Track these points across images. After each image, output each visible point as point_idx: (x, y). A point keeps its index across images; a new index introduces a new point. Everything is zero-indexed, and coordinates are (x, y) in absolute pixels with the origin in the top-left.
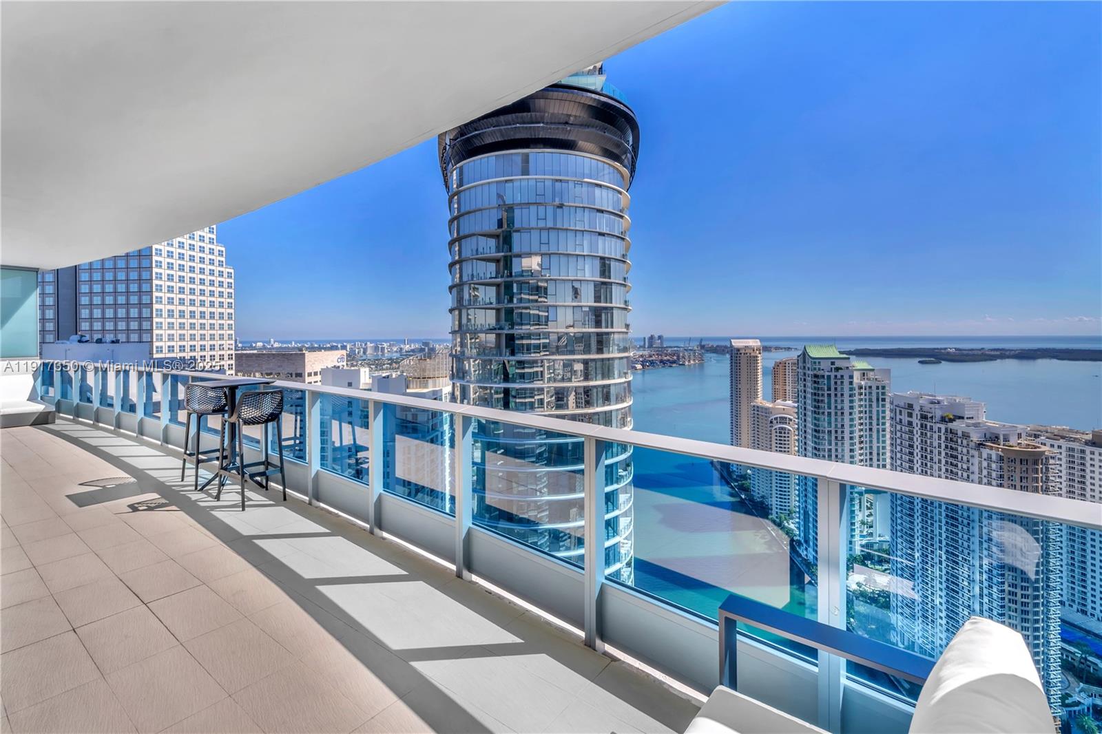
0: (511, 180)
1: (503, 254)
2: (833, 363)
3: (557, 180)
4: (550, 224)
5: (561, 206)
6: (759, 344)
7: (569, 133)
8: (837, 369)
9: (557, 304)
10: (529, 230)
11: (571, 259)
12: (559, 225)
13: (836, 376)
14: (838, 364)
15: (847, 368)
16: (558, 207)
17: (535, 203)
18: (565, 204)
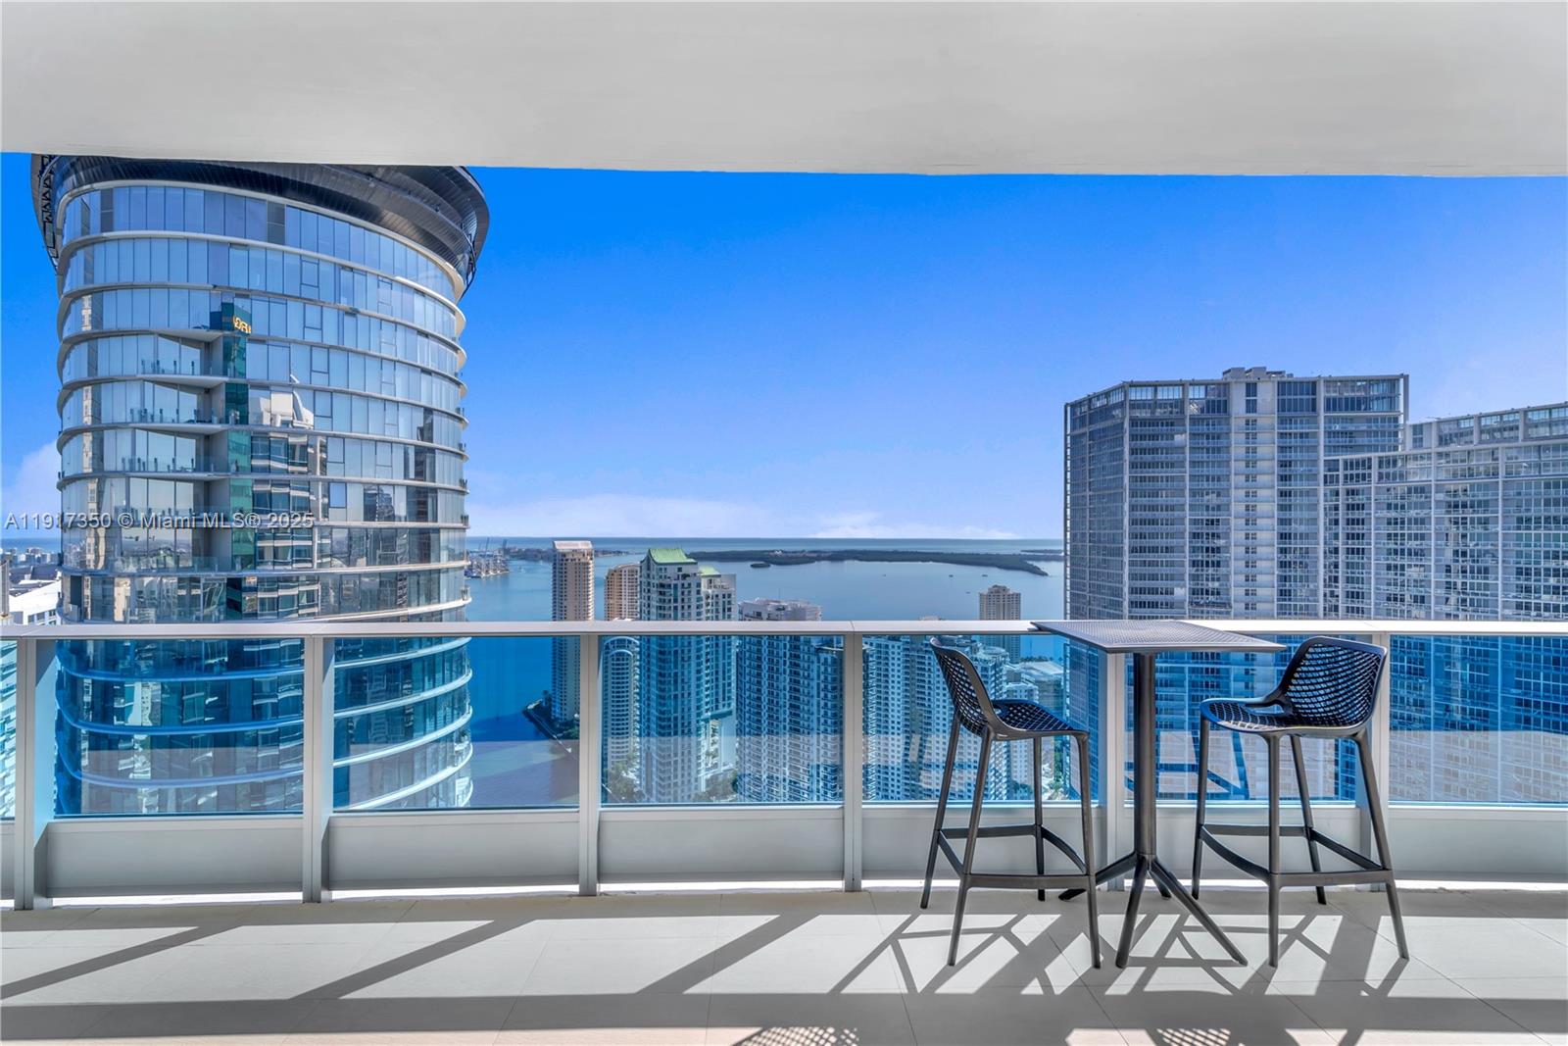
0: (245, 246)
1: (226, 379)
2: (680, 570)
3: (344, 267)
4: (330, 339)
5: (353, 313)
6: (590, 546)
7: (373, 193)
8: (685, 576)
9: (347, 478)
10: (287, 343)
11: (373, 405)
12: (348, 344)
13: (683, 585)
14: (686, 570)
15: (695, 574)
16: (347, 313)
17: (298, 298)
18: (361, 310)
